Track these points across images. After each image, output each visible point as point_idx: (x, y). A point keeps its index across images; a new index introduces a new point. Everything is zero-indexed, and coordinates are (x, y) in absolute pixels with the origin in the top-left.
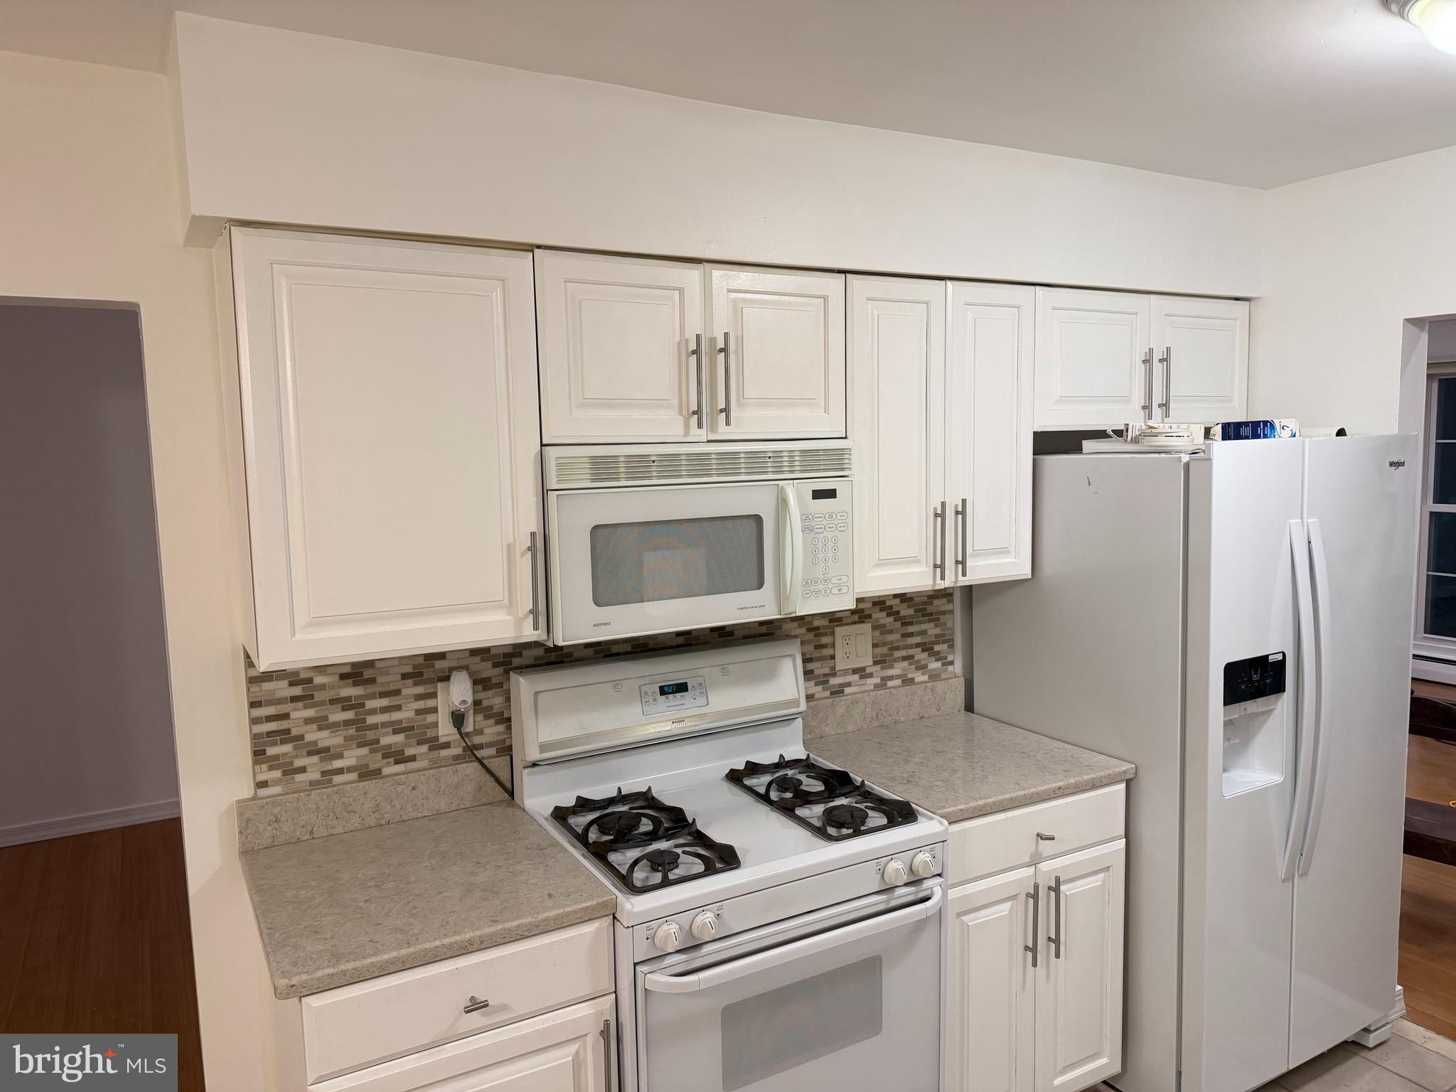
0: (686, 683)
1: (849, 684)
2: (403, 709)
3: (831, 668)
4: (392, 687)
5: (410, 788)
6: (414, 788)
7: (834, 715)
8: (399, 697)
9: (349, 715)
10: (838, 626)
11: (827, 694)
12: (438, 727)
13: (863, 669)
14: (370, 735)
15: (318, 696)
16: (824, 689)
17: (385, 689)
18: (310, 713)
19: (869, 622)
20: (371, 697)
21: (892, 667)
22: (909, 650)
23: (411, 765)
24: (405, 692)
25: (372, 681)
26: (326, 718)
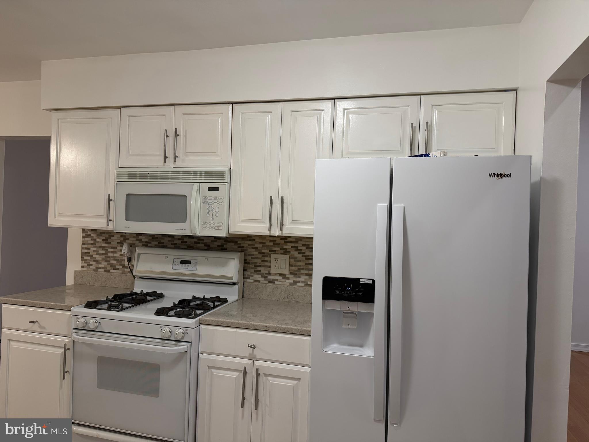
0: (191, 261)
1: (277, 280)
2: (117, 253)
3: (269, 271)
4: (115, 246)
5: (114, 278)
6: (115, 278)
7: (266, 291)
8: (116, 249)
9: (103, 252)
10: (273, 254)
11: (267, 282)
12: (125, 261)
13: (284, 275)
14: (108, 259)
15: (98, 245)
16: (265, 280)
17: (113, 246)
18: (95, 249)
19: (288, 255)
20: (109, 247)
21: (300, 277)
22: (309, 271)
23: (118, 271)
24: (118, 248)
25: (110, 243)
26: (98, 251)
